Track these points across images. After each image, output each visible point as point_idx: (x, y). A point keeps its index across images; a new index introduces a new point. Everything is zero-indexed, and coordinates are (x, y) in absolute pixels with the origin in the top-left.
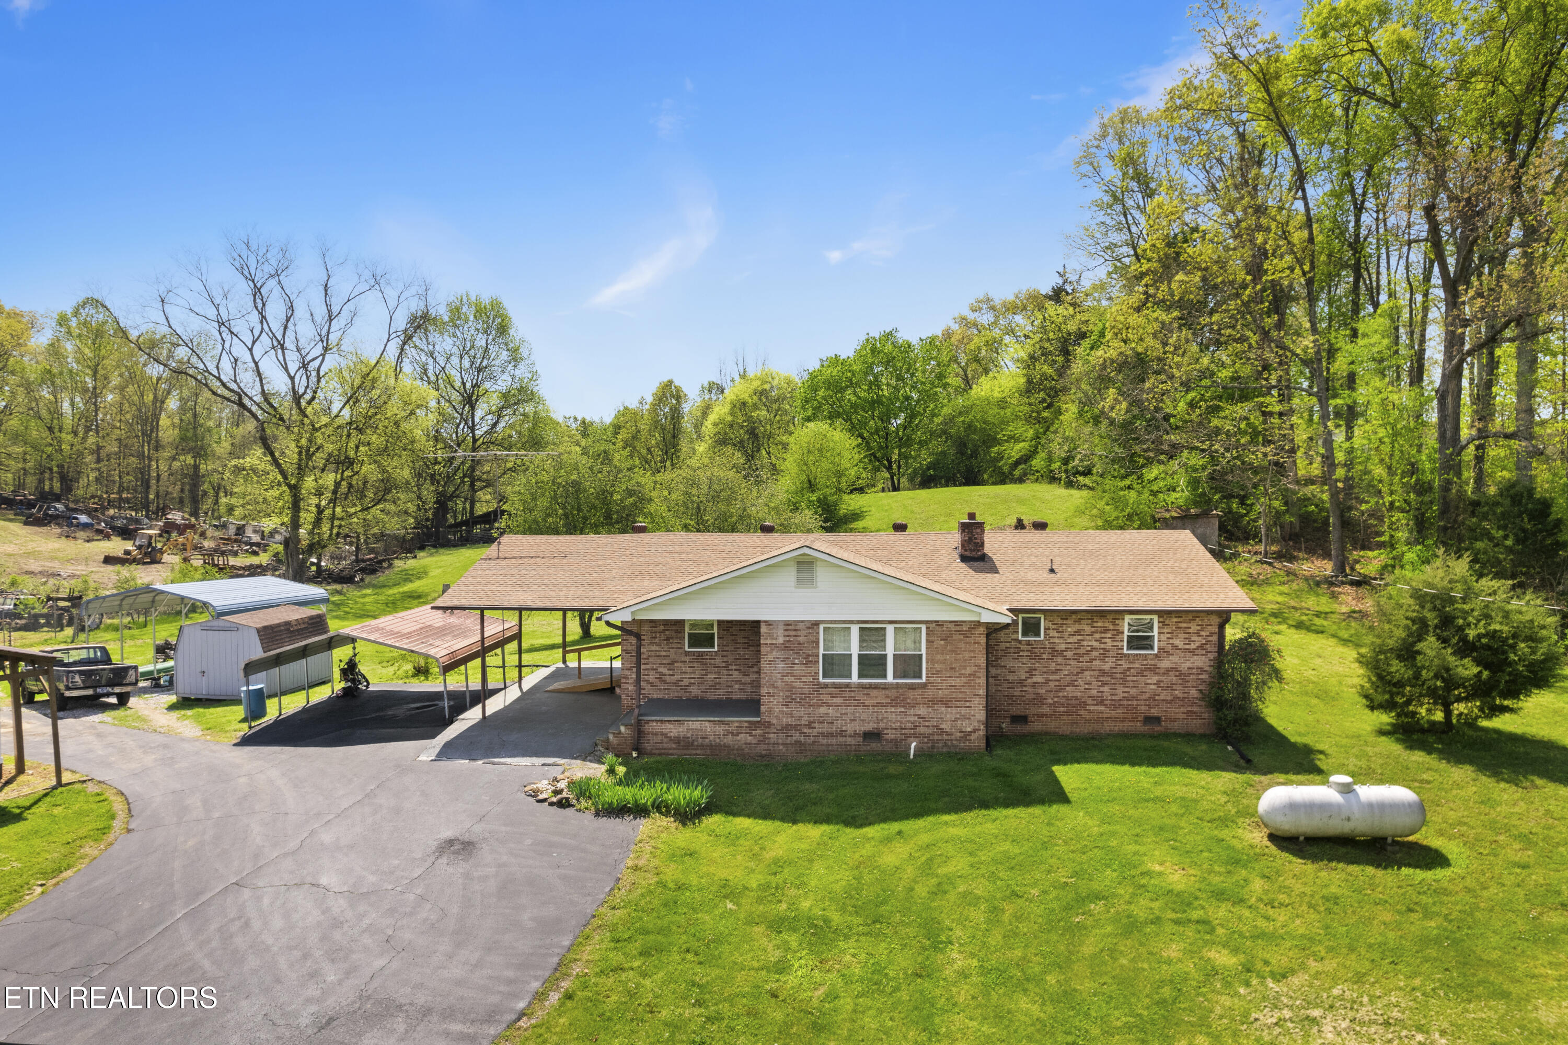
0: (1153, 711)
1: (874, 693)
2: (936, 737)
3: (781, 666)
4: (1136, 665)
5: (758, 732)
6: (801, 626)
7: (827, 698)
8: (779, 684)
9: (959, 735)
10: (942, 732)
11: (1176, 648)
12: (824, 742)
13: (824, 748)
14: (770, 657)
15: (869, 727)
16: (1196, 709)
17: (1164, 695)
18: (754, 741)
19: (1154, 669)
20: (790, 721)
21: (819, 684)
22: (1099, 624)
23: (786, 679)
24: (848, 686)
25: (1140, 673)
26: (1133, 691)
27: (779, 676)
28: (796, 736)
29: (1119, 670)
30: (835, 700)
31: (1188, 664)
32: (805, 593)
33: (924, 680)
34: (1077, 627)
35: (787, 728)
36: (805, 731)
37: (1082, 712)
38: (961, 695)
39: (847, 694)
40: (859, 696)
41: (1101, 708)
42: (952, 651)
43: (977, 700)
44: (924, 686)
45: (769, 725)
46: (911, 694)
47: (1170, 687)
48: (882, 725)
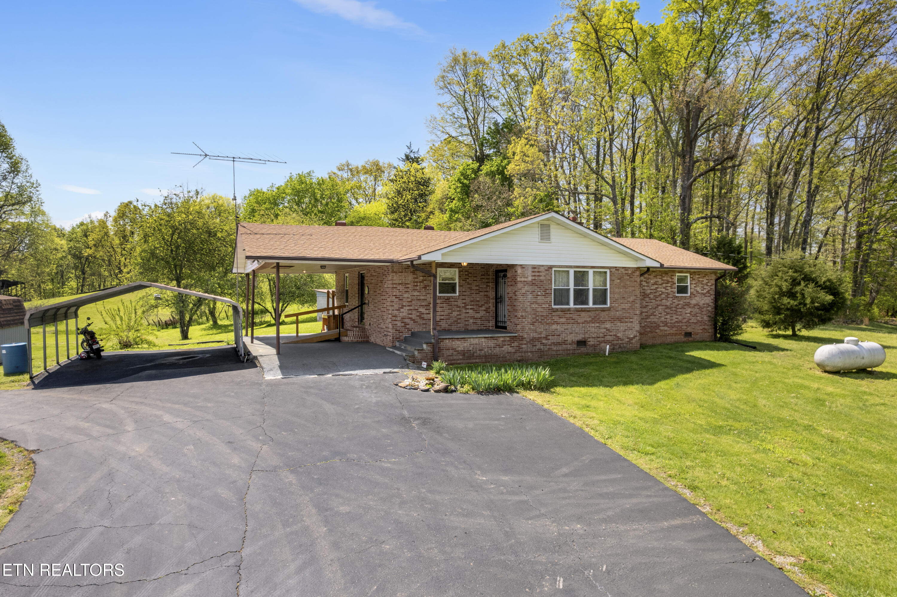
0: (688, 329)
1: (583, 314)
2: (615, 342)
3: (530, 296)
4: (681, 302)
5: (516, 344)
6: (542, 269)
7: (556, 319)
8: (529, 309)
9: (627, 340)
10: (619, 338)
11: (698, 292)
12: (555, 349)
13: (554, 353)
14: (523, 291)
15: (580, 337)
16: (706, 327)
17: (693, 320)
18: (513, 351)
19: (688, 304)
20: (536, 335)
21: (553, 309)
22: (665, 278)
23: (533, 306)
24: (569, 310)
25: (683, 308)
26: (680, 318)
27: (529, 304)
28: (539, 346)
29: (674, 305)
30: (561, 320)
31: (703, 302)
32: (545, 246)
33: (609, 305)
34: (655, 280)
35: (533, 340)
36: (544, 341)
37: (657, 331)
38: (628, 315)
39: (568, 316)
40: (575, 317)
41: (666, 328)
42: (624, 287)
43: (635, 317)
44: (609, 309)
45: (522, 338)
46: (603, 314)
47: (695, 315)
48: (587, 336)
